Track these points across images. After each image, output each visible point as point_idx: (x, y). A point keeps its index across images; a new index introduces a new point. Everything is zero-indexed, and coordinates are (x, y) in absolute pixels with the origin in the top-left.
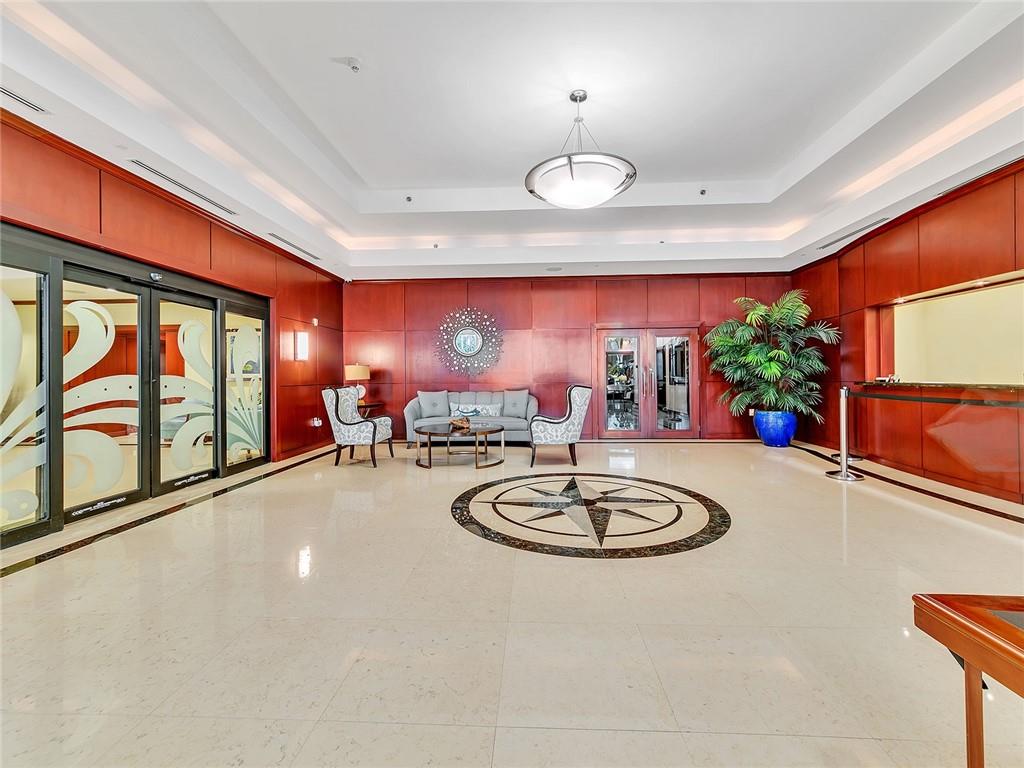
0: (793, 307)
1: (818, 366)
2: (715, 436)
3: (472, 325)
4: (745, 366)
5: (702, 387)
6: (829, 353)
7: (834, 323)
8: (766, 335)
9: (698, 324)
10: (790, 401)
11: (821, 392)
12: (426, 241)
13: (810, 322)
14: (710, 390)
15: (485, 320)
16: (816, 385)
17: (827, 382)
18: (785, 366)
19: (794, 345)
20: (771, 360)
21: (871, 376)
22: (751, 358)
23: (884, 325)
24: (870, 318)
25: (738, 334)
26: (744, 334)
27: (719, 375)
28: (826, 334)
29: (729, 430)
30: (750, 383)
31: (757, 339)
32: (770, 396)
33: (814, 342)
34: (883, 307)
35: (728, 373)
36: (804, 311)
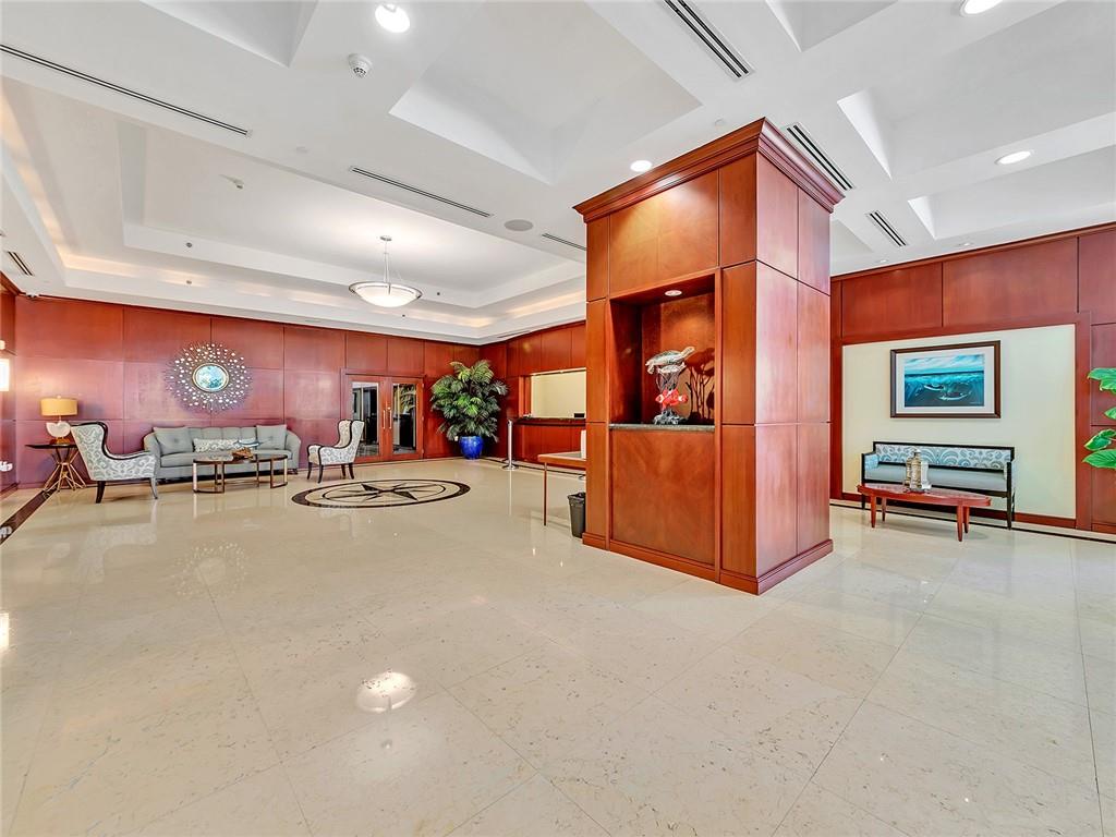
0: (483, 370)
1: (496, 407)
2: (434, 456)
3: (216, 362)
4: (456, 407)
5: (425, 423)
6: (500, 399)
7: (504, 382)
8: (469, 389)
9: (423, 375)
10: (482, 430)
11: (496, 423)
12: (178, 277)
13: (493, 381)
14: (430, 425)
15: (233, 358)
16: (495, 420)
17: (500, 417)
18: (480, 408)
19: (483, 394)
20: (472, 403)
21: (521, 415)
22: (461, 402)
23: (527, 385)
24: (521, 380)
25: (453, 386)
26: (457, 387)
27: (439, 414)
28: (500, 389)
29: (442, 451)
30: (460, 419)
31: (463, 390)
32: (472, 426)
33: (494, 393)
34: (527, 376)
35: (446, 411)
36: (490, 374)
